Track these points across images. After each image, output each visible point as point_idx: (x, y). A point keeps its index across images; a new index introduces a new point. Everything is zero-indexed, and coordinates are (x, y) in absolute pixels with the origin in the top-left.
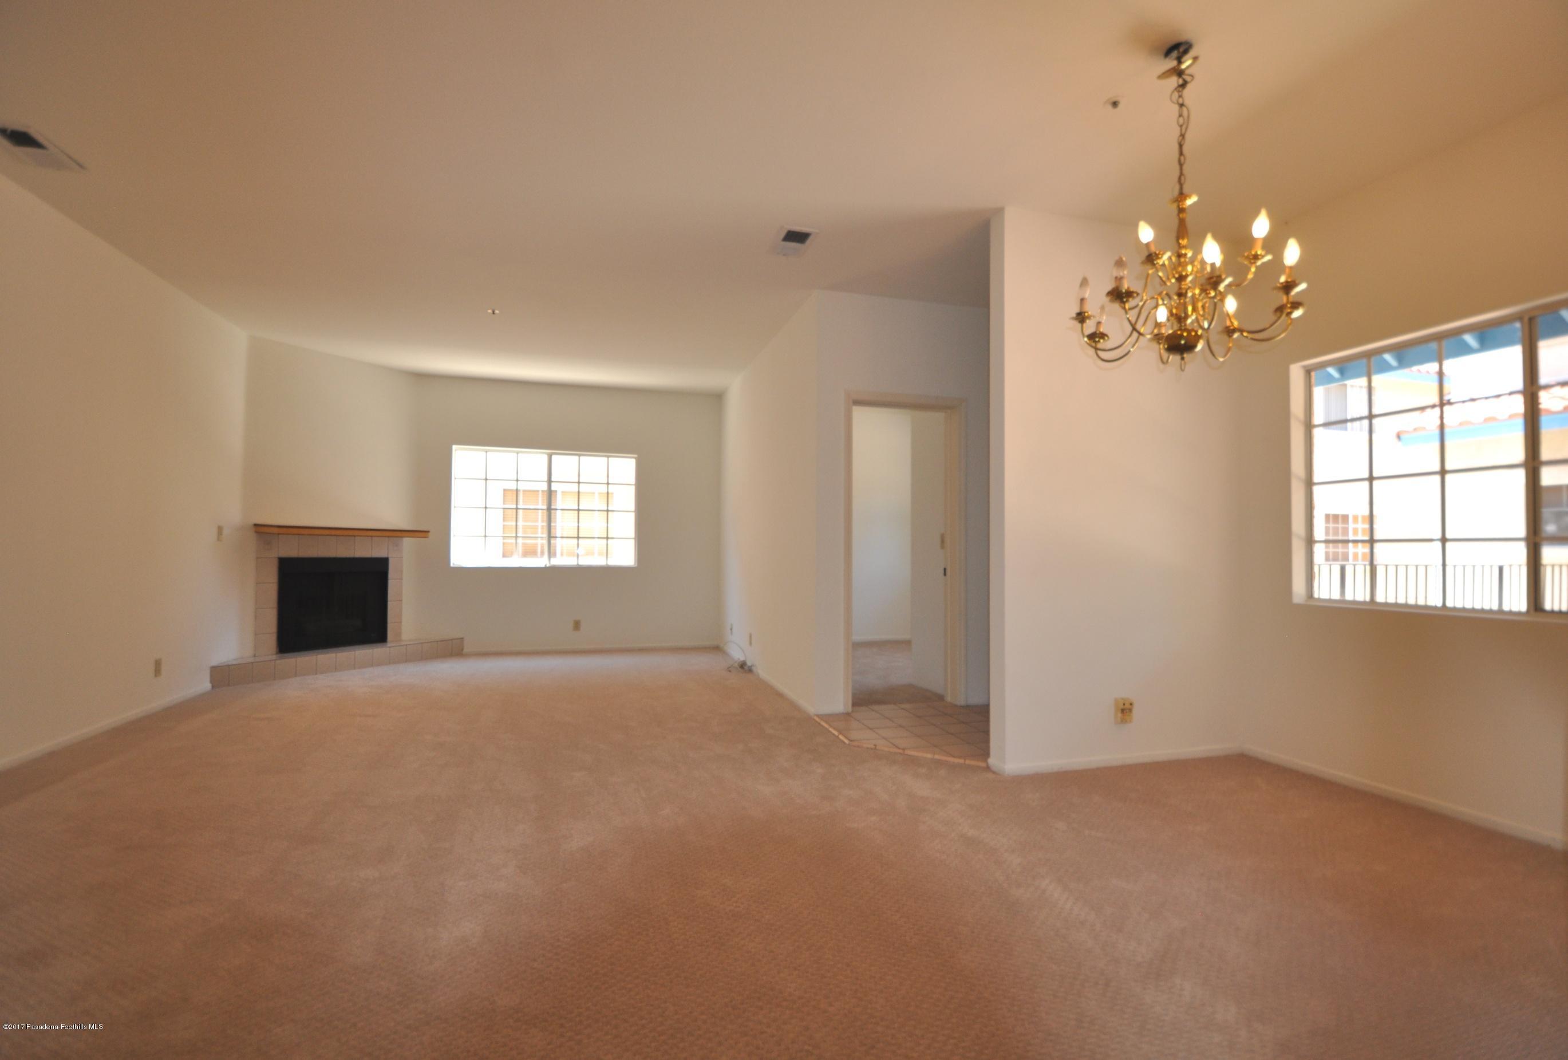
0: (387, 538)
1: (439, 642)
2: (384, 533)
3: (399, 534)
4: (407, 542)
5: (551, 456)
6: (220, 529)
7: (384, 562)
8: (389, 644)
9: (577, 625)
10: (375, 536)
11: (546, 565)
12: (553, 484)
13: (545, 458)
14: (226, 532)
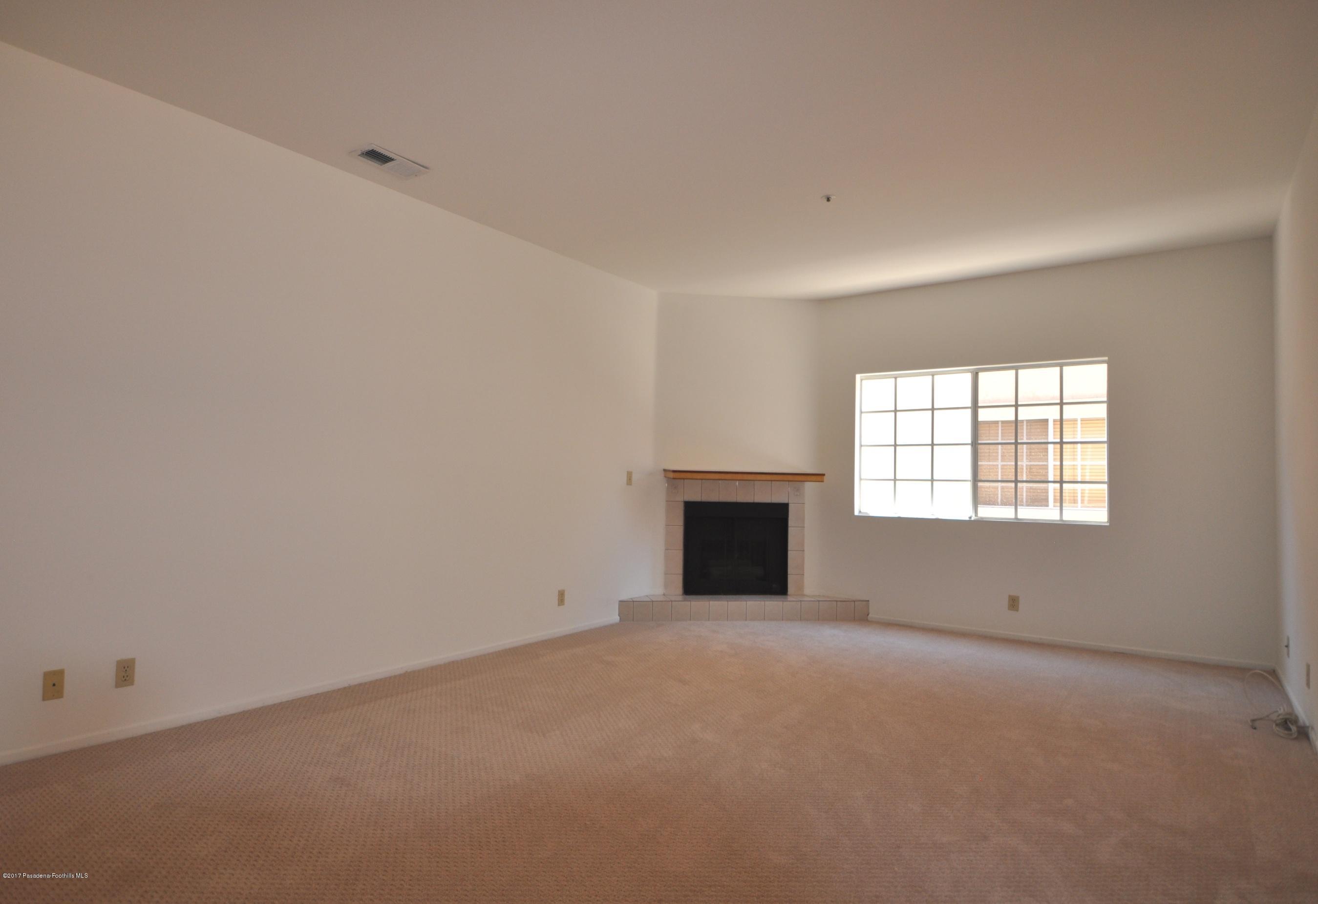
0: (787, 482)
1: (839, 603)
2: (785, 477)
3: (800, 478)
4: (810, 487)
5: (977, 374)
6: (629, 475)
7: (783, 509)
8: (789, 598)
9: (1013, 603)
10: (774, 481)
11: (970, 518)
12: (980, 411)
13: (968, 377)
14: (634, 478)
